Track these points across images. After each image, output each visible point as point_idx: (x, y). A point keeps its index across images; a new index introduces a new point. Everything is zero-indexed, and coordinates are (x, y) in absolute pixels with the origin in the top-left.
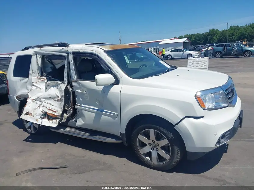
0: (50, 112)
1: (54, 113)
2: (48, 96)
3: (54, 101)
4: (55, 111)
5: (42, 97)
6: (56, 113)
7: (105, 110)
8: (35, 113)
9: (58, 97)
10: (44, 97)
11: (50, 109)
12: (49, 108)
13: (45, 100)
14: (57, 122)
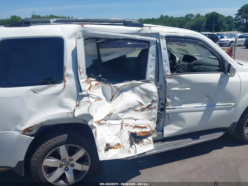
0: (137, 130)
1: (144, 130)
2: (127, 107)
3: (135, 112)
4: (143, 126)
5: (119, 110)
6: (145, 129)
7: (217, 104)
8: (123, 140)
9: (141, 104)
10: (122, 110)
11: (136, 127)
12: (134, 125)
13: (122, 114)
14: (150, 141)
